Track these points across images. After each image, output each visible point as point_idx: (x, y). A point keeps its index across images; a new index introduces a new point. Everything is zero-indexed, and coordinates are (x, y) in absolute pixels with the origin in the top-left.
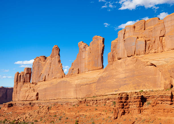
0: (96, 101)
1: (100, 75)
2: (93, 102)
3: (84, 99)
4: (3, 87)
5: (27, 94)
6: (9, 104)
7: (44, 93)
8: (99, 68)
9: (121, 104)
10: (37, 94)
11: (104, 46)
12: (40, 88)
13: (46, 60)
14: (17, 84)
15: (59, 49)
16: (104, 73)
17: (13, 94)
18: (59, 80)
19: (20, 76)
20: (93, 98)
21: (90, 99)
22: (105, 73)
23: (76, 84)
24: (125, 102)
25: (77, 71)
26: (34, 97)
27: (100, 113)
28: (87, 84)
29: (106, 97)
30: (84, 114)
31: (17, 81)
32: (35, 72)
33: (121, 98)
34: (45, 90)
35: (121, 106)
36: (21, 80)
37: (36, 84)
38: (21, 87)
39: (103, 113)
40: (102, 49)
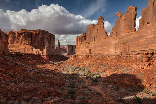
0: (130, 55)
1: (133, 36)
2: (127, 56)
3: (121, 54)
4: (70, 45)
5: (84, 50)
6: (74, 56)
7: (93, 49)
8: (132, 30)
9: (148, 58)
10: (90, 50)
11: (136, 14)
12: (92, 46)
13: (95, 27)
14: (78, 43)
15: (103, 19)
17: (76, 50)
18: (104, 41)
19: (79, 38)
20: (127, 53)
21: (125, 53)
22: (137, 35)
23: (115, 43)
24: (151, 57)
25: (116, 33)
26: (88, 52)
28: (123, 43)
30: (120, 64)
31: (78, 41)
32: (88, 35)
33: (148, 54)
34: (95, 47)
35: (147, 60)
36: (80, 41)
37: (89, 43)
38: (80, 45)
40: (135, 16)
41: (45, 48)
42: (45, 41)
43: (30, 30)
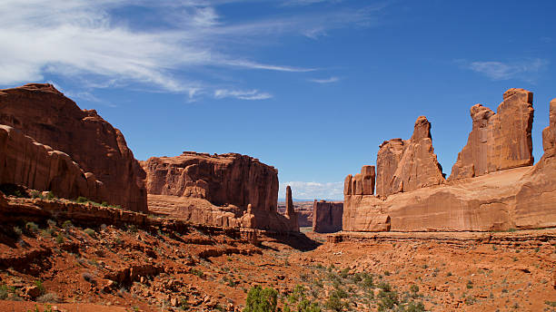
0: (517, 240)
1: (524, 181)
2: (507, 242)
3: (488, 235)
5: (369, 219)
6: (337, 237)
7: (401, 218)
8: (522, 162)
10: (389, 218)
11: (533, 111)
12: (394, 208)
13: (404, 147)
14: (350, 198)
15: (430, 124)
16: (534, 176)
17: (344, 218)
18: (432, 191)
19: (355, 182)
20: (508, 233)
21: (501, 234)
22: (537, 177)
23: (468, 199)
25: (471, 170)
26: (383, 226)
27: (525, 267)
28: (494, 201)
29: (541, 232)
30: (486, 266)
31: (350, 191)
32: (382, 173)
34: (404, 210)
36: (357, 190)
37: (385, 198)
38: (357, 204)
39: (531, 269)
40: (528, 119)
41: (249, 210)
42: (249, 188)
43: (208, 155)
